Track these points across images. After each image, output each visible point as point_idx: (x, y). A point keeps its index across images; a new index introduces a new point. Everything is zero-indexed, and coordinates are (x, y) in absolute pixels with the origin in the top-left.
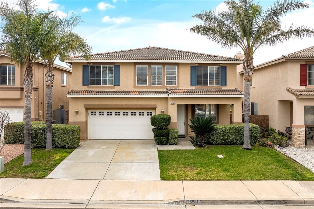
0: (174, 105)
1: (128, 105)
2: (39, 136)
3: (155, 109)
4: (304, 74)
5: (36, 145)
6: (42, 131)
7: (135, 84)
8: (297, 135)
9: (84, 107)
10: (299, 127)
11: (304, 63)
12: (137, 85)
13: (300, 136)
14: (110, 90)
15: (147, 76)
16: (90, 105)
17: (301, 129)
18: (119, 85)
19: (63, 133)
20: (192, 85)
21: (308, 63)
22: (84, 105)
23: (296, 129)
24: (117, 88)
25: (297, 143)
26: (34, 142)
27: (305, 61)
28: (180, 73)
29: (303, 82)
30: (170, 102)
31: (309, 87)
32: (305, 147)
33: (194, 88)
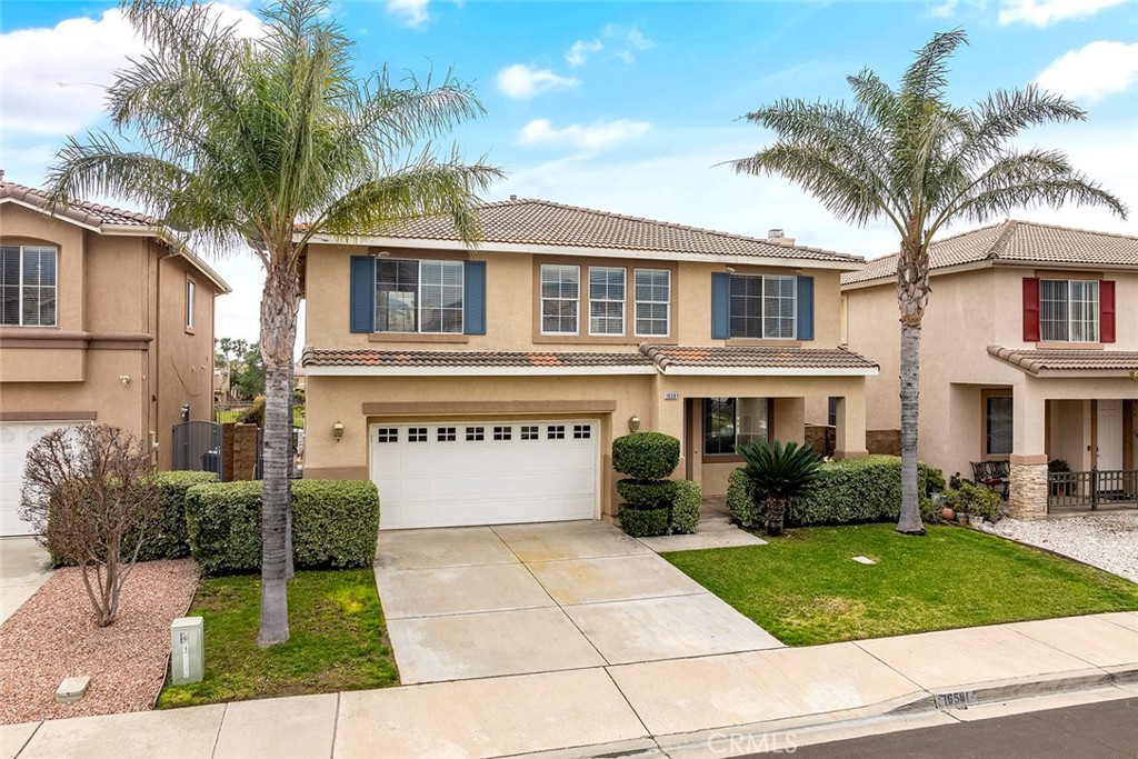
0: (673, 402)
1: (521, 402)
2: (234, 528)
3: (605, 416)
4: (1033, 307)
5: (223, 562)
6: (248, 507)
7: (535, 331)
8: (1030, 486)
9: (364, 413)
10: (1034, 462)
11: (1032, 276)
12: (543, 333)
13: (1036, 487)
14: (452, 349)
15: (575, 302)
16: (386, 404)
17: (1039, 468)
18: (483, 332)
19: (332, 512)
20: (714, 337)
21: (1043, 277)
22: (364, 405)
23: (1026, 468)
24: (475, 345)
25: (1030, 508)
26: (216, 552)
27: (1036, 271)
28: (680, 295)
29: (1031, 331)
30: (662, 391)
31: (1045, 344)
32: (1048, 519)
33: (721, 344)
